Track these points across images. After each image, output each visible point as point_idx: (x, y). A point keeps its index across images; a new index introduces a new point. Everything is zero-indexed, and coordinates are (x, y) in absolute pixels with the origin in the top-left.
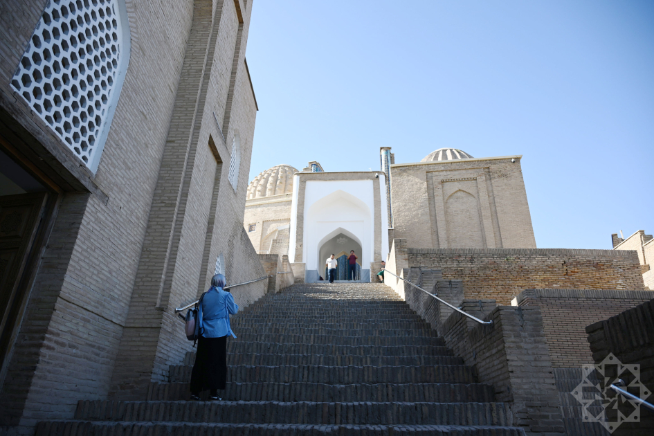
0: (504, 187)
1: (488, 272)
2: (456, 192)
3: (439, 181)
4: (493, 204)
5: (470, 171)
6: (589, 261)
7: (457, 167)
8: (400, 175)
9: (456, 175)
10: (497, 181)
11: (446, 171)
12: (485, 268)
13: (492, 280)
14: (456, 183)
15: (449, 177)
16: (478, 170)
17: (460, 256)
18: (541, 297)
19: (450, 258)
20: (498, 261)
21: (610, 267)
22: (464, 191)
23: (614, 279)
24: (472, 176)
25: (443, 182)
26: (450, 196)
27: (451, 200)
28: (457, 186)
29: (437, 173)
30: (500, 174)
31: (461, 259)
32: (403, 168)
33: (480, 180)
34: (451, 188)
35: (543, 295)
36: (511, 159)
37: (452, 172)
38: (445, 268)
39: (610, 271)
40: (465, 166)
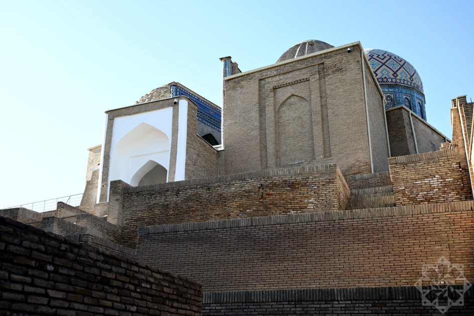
0: (337, 84)
1: (190, 204)
2: (289, 98)
3: (272, 88)
4: (324, 106)
5: (304, 71)
6: (285, 181)
7: (290, 69)
8: (234, 88)
9: (289, 78)
10: (331, 78)
11: (279, 75)
12: (189, 199)
13: (193, 211)
14: (289, 88)
15: (281, 82)
16: (312, 68)
17: (168, 191)
18: (149, 233)
19: (160, 193)
20: (200, 191)
21: (305, 185)
22: (297, 96)
23: (306, 197)
24: (305, 77)
25: (276, 88)
26: (283, 104)
27: (284, 109)
28: (290, 90)
29: (270, 80)
30: (334, 69)
31: (169, 193)
32: (236, 80)
33: (313, 80)
34: (283, 94)
35: (150, 232)
36: (347, 48)
37: (285, 76)
38: (154, 204)
39: (304, 190)
40: (299, 66)
